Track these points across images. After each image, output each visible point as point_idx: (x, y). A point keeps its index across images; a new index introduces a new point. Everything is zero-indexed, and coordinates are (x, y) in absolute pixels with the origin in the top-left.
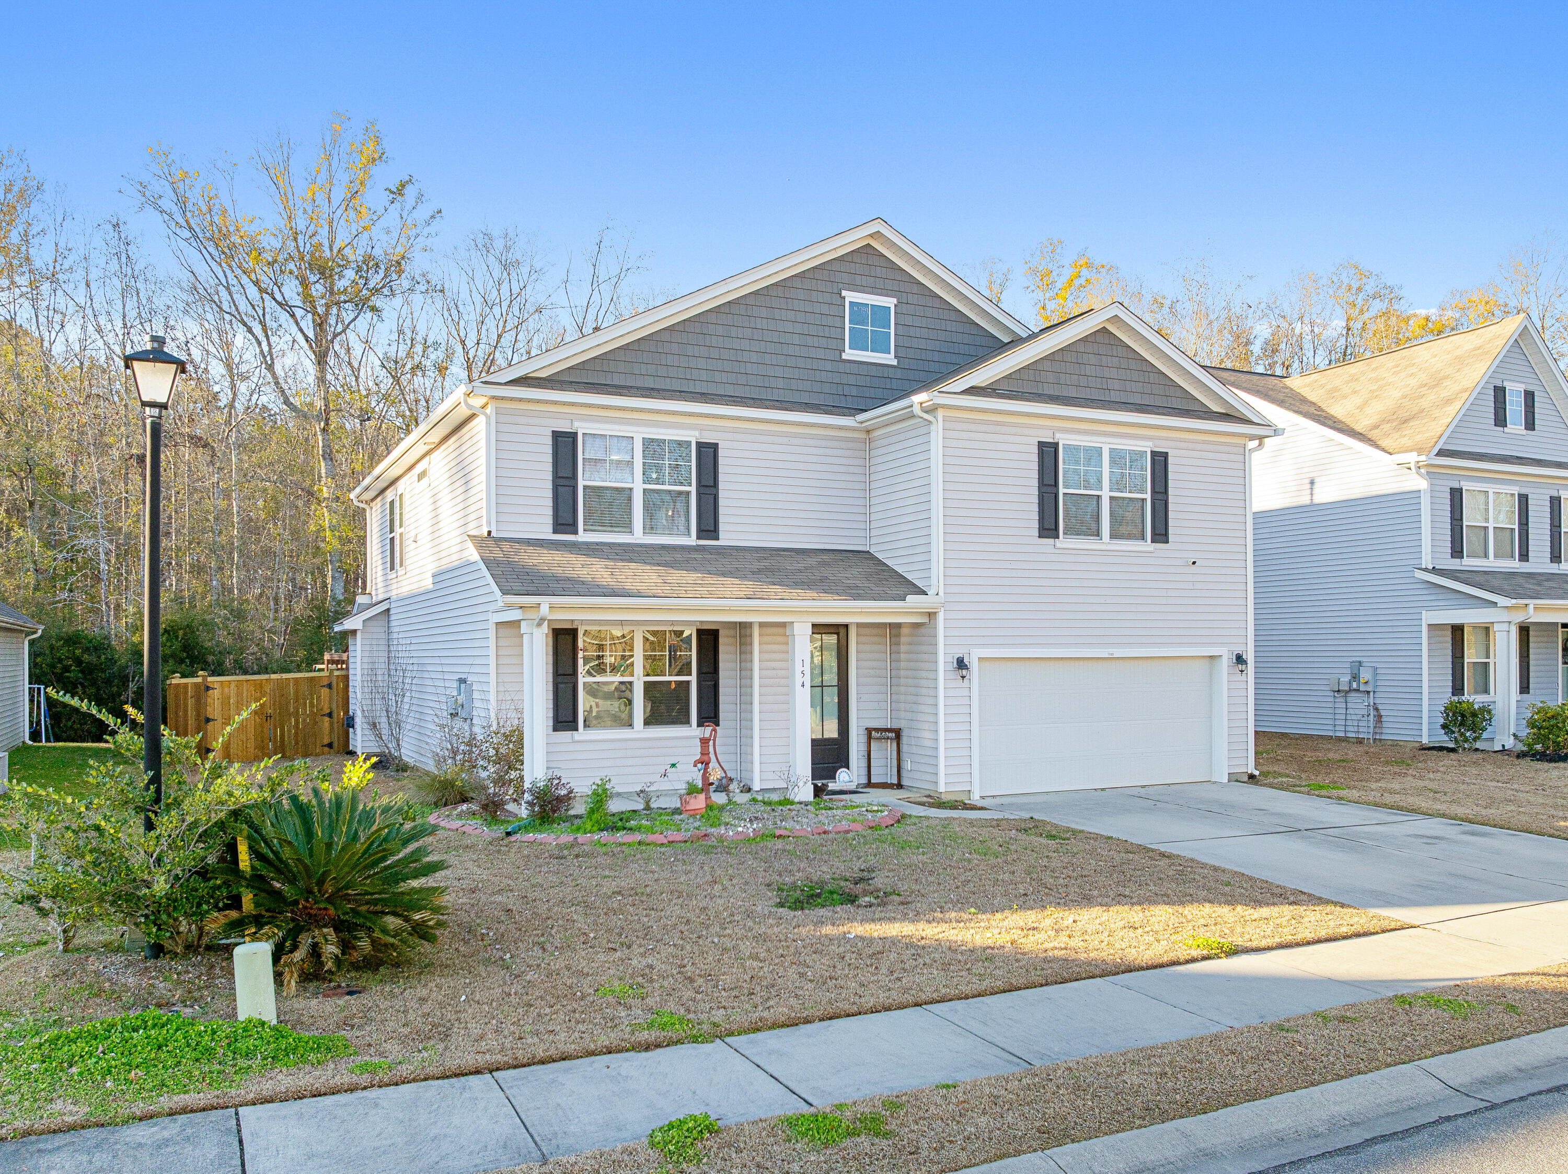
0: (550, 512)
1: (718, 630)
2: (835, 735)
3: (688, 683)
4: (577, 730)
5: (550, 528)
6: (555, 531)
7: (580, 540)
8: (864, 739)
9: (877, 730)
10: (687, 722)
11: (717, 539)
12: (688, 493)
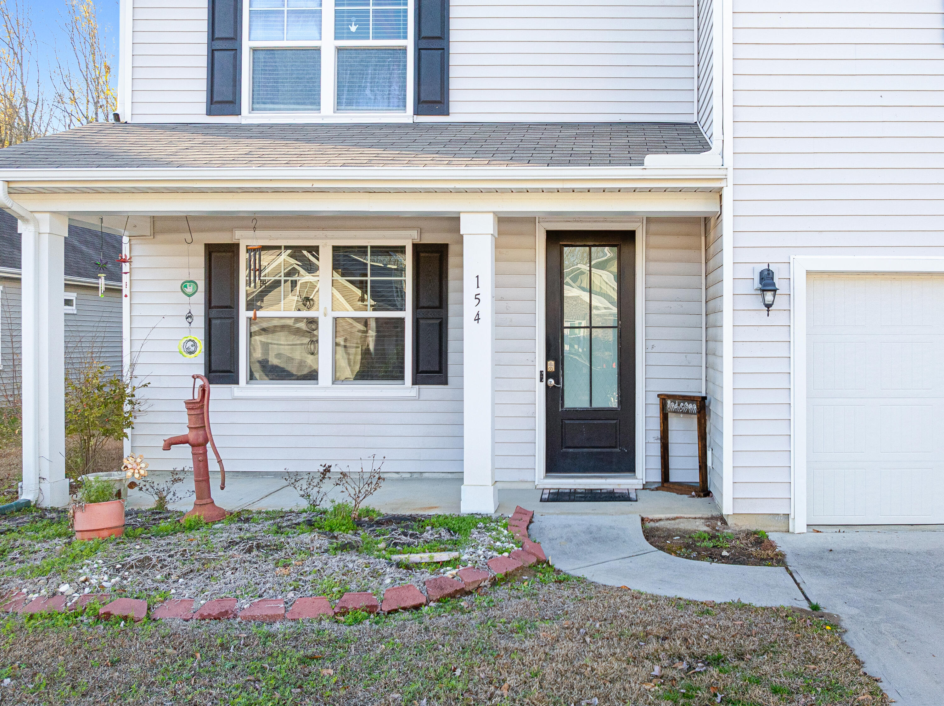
0: (203, 85)
1: (446, 246)
2: (613, 402)
3: (401, 321)
4: (237, 382)
5: (203, 108)
6: (209, 113)
7: (244, 122)
8: (656, 412)
9: (674, 398)
10: (401, 377)
11: (448, 114)
12: (404, 50)
